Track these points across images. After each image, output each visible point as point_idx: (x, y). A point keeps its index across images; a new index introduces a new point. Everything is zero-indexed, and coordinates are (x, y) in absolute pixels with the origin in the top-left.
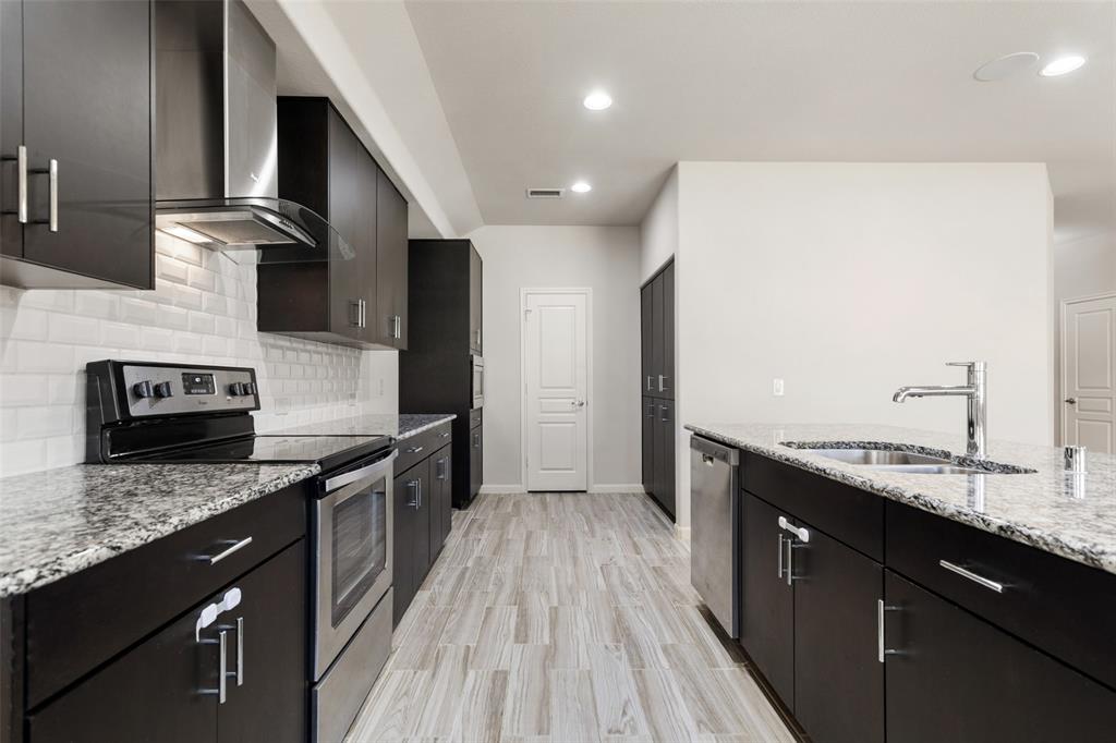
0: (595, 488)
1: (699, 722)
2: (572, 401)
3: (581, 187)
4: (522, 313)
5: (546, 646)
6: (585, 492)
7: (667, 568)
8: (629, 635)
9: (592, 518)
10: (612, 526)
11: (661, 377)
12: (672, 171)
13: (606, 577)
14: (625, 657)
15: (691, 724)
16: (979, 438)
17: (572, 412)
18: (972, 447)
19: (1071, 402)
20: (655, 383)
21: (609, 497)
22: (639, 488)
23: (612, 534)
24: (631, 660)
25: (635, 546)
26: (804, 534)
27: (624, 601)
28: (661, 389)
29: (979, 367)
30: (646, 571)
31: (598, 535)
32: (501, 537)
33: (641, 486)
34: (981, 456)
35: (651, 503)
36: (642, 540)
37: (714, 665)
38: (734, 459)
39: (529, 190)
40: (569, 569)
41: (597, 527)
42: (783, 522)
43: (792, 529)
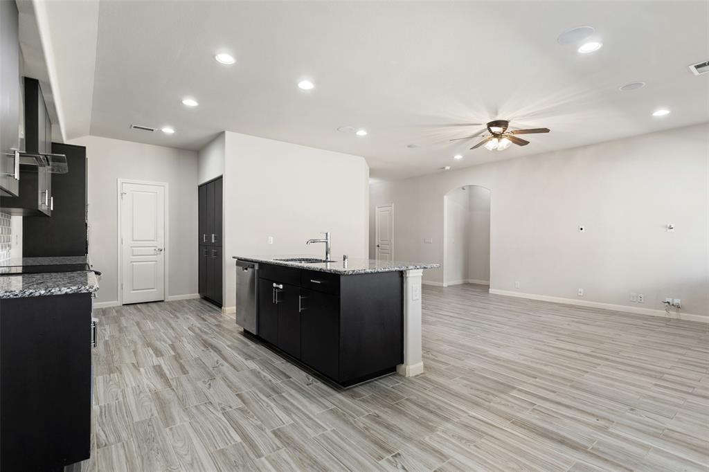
0: (169, 298)
1: (246, 359)
2: (155, 248)
3: (168, 130)
4: (119, 194)
5: (174, 356)
6: (163, 301)
7: (221, 324)
8: (212, 346)
9: (174, 311)
10: (187, 313)
11: (213, 235)
12: (221, 135)
13: (193, 331)
14: (212, 351)
15: (244, 360)
16: (329, 256)
17: (155, 255)
18: (327, 258)
19: (378, 246)
20: (209, 238)
21: (179, 302)
22: (197, 295)
23: (188, 316)
24: (215, 351)
25: (203, 319)
26: (281, 286)
27: (205, 337)
28: (213, 241)
29: (329, 234)
30: (212, 327)
31: (181, 317)
32: (119, 326)
33: (198, 294)
34: (329, 260)
35: (205, 302)
36: (206, 316)
37: (248, 346)
38: (257, 267)
39: (133, 125)
40: (171, 331)
41: (178, 315)
42: (275, 285)
43: (277, 286)
